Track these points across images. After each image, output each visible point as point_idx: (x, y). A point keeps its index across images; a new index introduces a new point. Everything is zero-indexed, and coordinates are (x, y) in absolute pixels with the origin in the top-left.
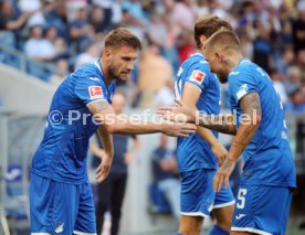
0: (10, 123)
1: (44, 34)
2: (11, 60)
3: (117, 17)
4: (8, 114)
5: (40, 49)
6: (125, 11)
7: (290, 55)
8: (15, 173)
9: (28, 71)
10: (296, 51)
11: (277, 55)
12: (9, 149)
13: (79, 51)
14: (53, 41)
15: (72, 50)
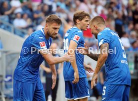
0: (6, 56)
1: (22, 17)
2: (7, 28)
3: (54, 9)
4: (6, 52)
5: (20, 23)
6: (58, 6)
7: (131, 26)
8: (9, 78)
9: (15, 33)
10: (134, 24)
11: (126, 26)
12: (6, 67)
13: (38, 24)
14: (26, 20)
15: (34, 24)
